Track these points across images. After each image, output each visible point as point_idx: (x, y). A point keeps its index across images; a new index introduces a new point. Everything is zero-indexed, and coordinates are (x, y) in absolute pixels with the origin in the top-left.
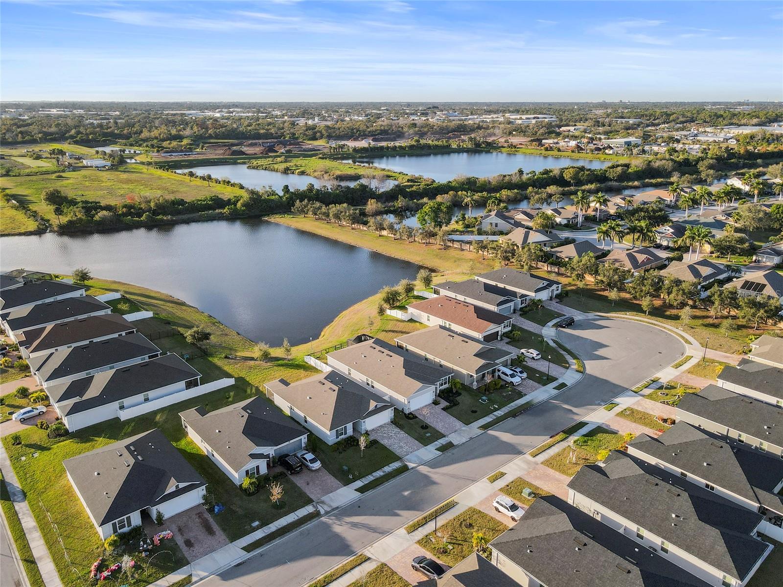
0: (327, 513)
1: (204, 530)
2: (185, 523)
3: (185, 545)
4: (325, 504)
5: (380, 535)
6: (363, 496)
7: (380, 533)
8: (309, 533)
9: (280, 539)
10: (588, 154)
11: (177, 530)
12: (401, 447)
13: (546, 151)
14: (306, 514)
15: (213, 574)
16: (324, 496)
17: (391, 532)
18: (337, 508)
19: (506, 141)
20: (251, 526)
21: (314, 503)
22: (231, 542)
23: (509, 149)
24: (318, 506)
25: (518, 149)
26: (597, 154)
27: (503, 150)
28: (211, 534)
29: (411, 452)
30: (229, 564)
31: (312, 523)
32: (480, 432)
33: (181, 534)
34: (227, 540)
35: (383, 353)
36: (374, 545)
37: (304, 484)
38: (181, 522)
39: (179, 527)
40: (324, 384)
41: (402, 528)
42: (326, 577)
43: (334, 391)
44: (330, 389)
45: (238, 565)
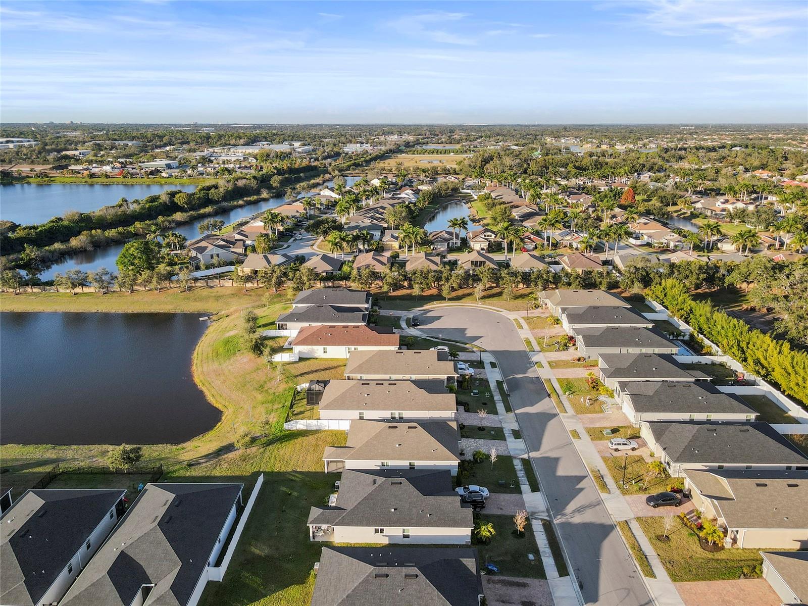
1: (516, 588)
2: (496, 595)
4: (536, 512)
5: (600, 506)
6: (544, 493)
7: (598, 505)
8: (568, 536)
10: (143, 179)
11: (502, 604)
13: (91, 178)
16: (525, 509)
17: (600, 500)
18: (547, 509)
19: (32, 170)
20: (532, 560)
22: (546, 579)
23: (39, 179)
24: (537, 517)
25: (52, 179)
26: (154, 178)
27: (31, 180)
29: (507, 449)
30: (576, 591)
31: (556, 529)
32: (513, 414)
33: (511, 603)
35: (383, 384)
36: (610, 513)
37: (501, 511)
38: (492, 596)
39: (498, 600)
40: (397, 427)
41: (600, 494)
42: (633, 548)
43: (416, 427)
44: (409, 428)
45: (581, 586)
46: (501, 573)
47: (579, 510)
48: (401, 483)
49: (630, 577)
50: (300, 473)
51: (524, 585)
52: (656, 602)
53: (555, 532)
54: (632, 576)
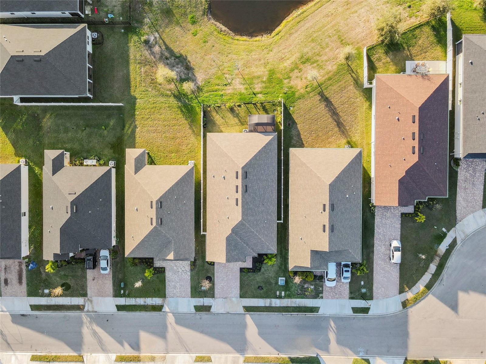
0: (88, 311)
1: (17, 278)
2: (10, 265)
3: (4, 282)
4: (92, 303)
5: (101, 350)
6: (117, 313)
7: (102, 349)
8: (68, 320)
9: (52, 313)
11: (4, 268)
12: (175, 287)
14: (76, 304)
15: (9, 312)
16: (96, 296)
17: (108, 352)
18: (96, 312)
20: (43, 292)
21: (86, 298)
22: (28, 296)
24: (87, 302)
28: (20, 283)
29: (177, 297)
30: (18, 311)
31: (75, 313)
32: (242, 311)
33: (5, 272)
34: (26, 293)
35: (237, 192)
36: (93, 354)
37: (92, 279)
38: (8, 263)
39: (6, 266)
40: (152, 208)
41: (115, 354)
42: (56, 357)
43: (152, 224)
44: (152, 219)
45: (23, 315)
46: (28, 271)
47: (95, 333)
48: (67, 213)
49: (31, 346)
50: (134, 132)
51: (20, 282)
52: (13, 353)
53: (71, 312)
54: (32, 347)
